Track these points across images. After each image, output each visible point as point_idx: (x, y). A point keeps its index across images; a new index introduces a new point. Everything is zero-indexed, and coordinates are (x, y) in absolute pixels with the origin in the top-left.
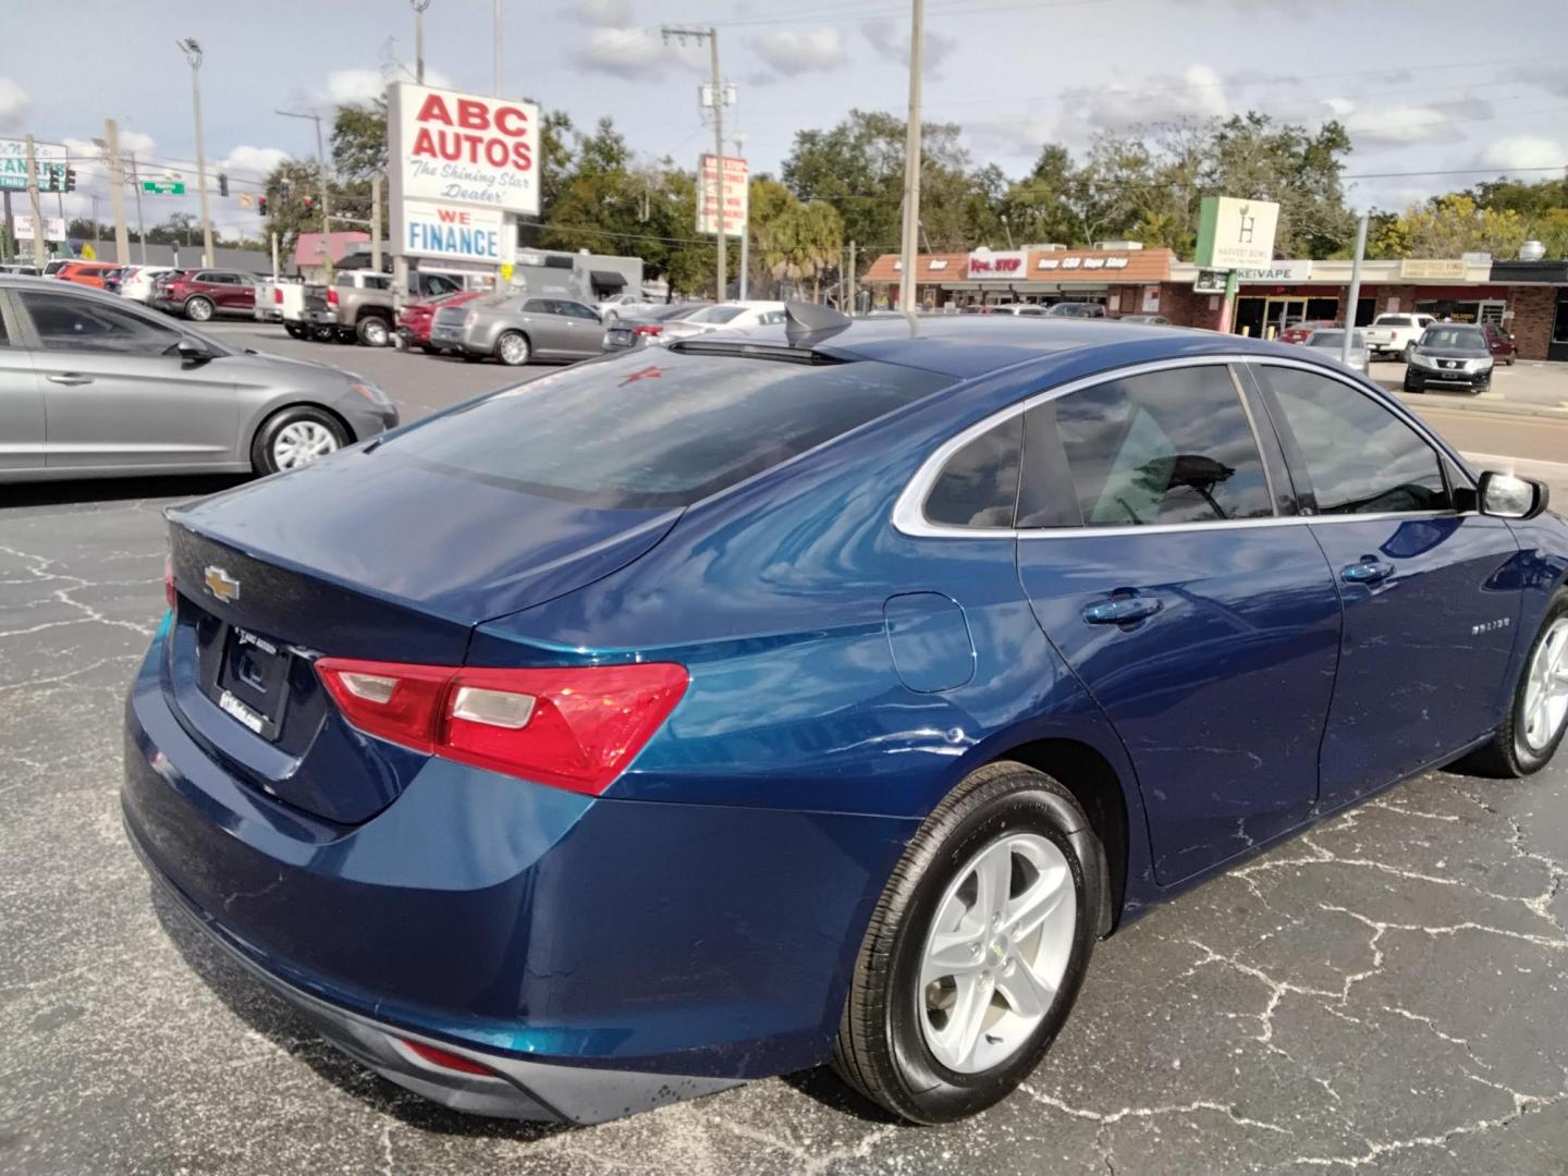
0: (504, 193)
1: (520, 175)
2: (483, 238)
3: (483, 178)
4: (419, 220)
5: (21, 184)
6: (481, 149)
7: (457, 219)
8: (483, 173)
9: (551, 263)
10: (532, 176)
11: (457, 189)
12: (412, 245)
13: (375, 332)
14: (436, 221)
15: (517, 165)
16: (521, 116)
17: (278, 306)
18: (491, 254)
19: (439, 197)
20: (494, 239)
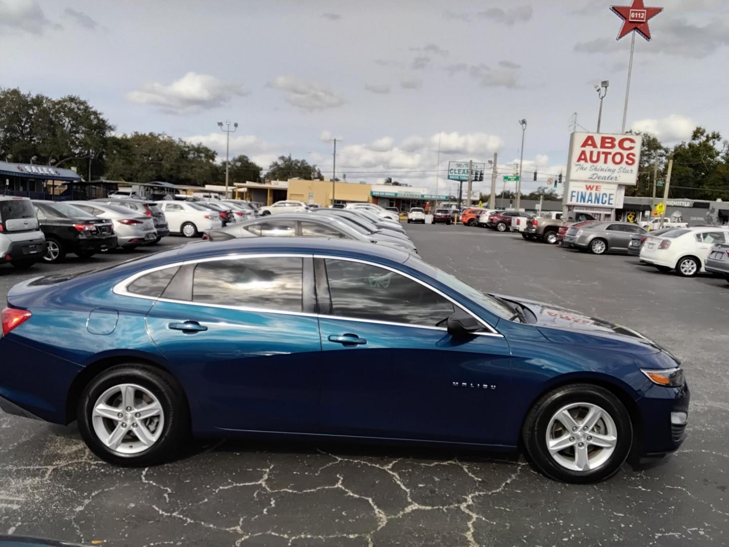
0: (620, 176)
1: (629, 168)
2: (606, 197)
3: (609, 170)
4: (576, 189)
5: (467, 179)
6: (610, 157)
7: (595, 188)
8: (610, 168)
9: (696, 205)
10: (635, 167)
11: (596, 176)
12: (571, 200)
13: (552, 238)
14: (584, 190)
15: (627, 163)
16: (632, 141)
17: (518, 226)
18: (609, 204)
19: (587, 179)
20: (612, 197)
